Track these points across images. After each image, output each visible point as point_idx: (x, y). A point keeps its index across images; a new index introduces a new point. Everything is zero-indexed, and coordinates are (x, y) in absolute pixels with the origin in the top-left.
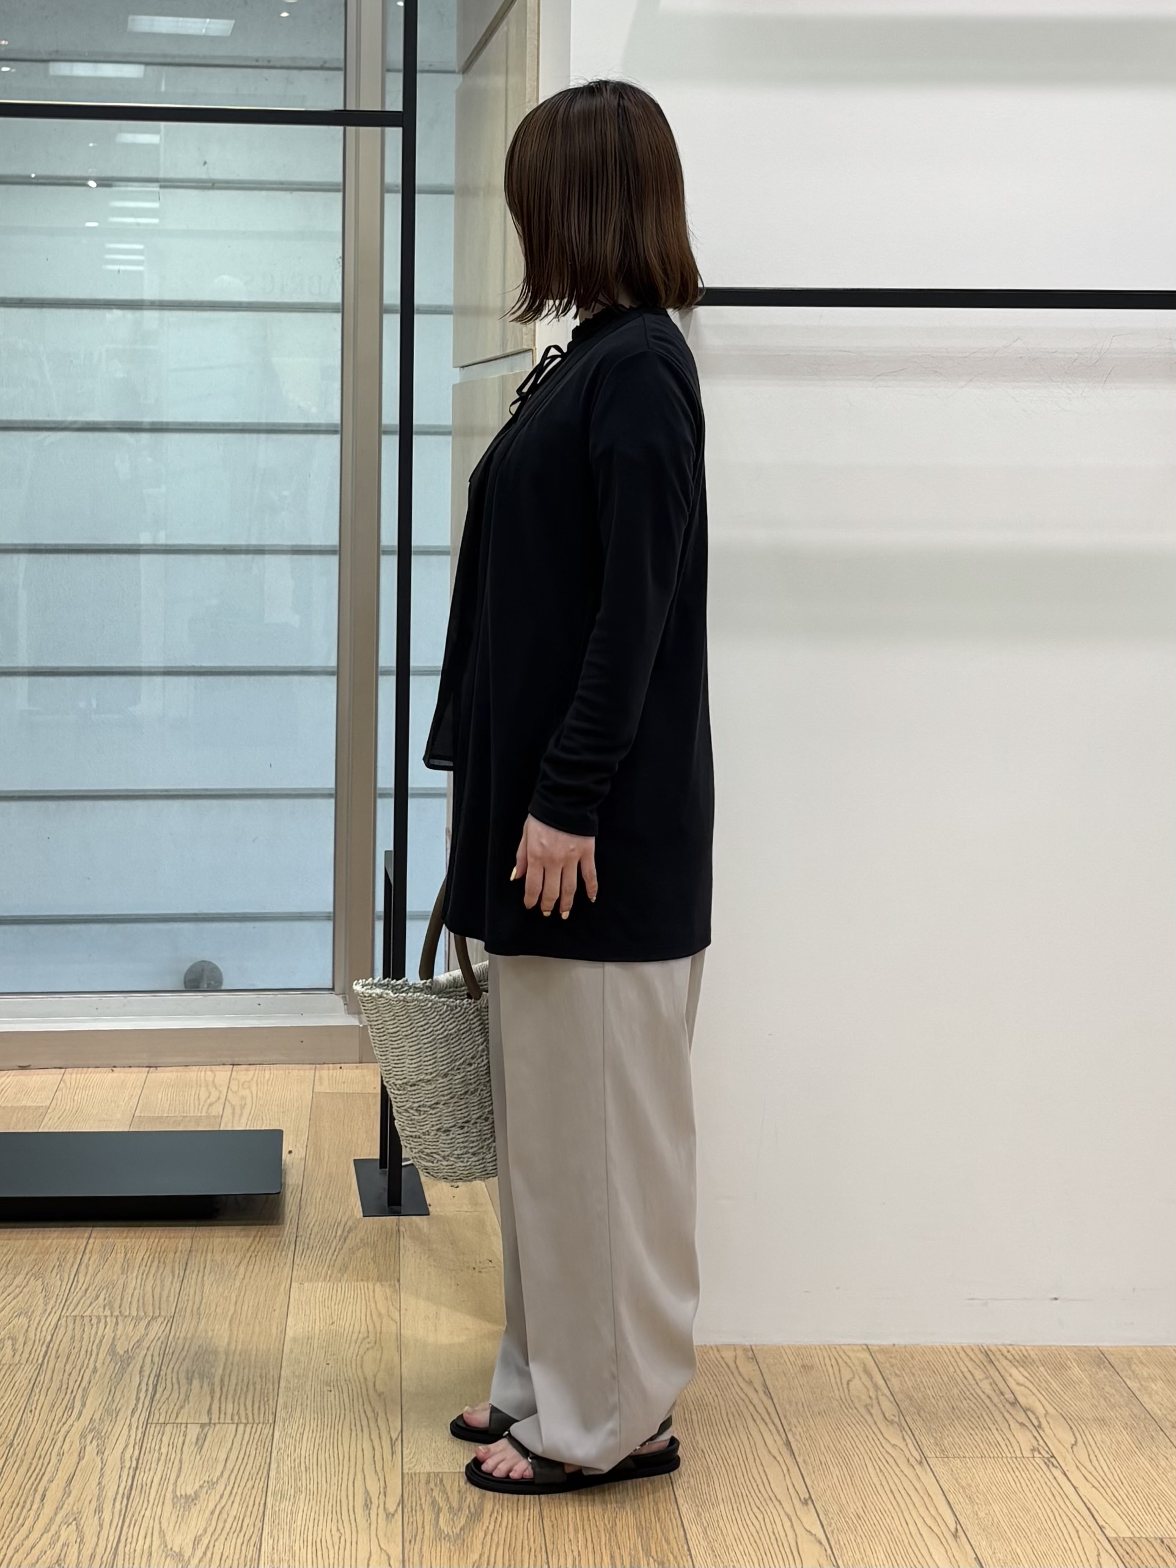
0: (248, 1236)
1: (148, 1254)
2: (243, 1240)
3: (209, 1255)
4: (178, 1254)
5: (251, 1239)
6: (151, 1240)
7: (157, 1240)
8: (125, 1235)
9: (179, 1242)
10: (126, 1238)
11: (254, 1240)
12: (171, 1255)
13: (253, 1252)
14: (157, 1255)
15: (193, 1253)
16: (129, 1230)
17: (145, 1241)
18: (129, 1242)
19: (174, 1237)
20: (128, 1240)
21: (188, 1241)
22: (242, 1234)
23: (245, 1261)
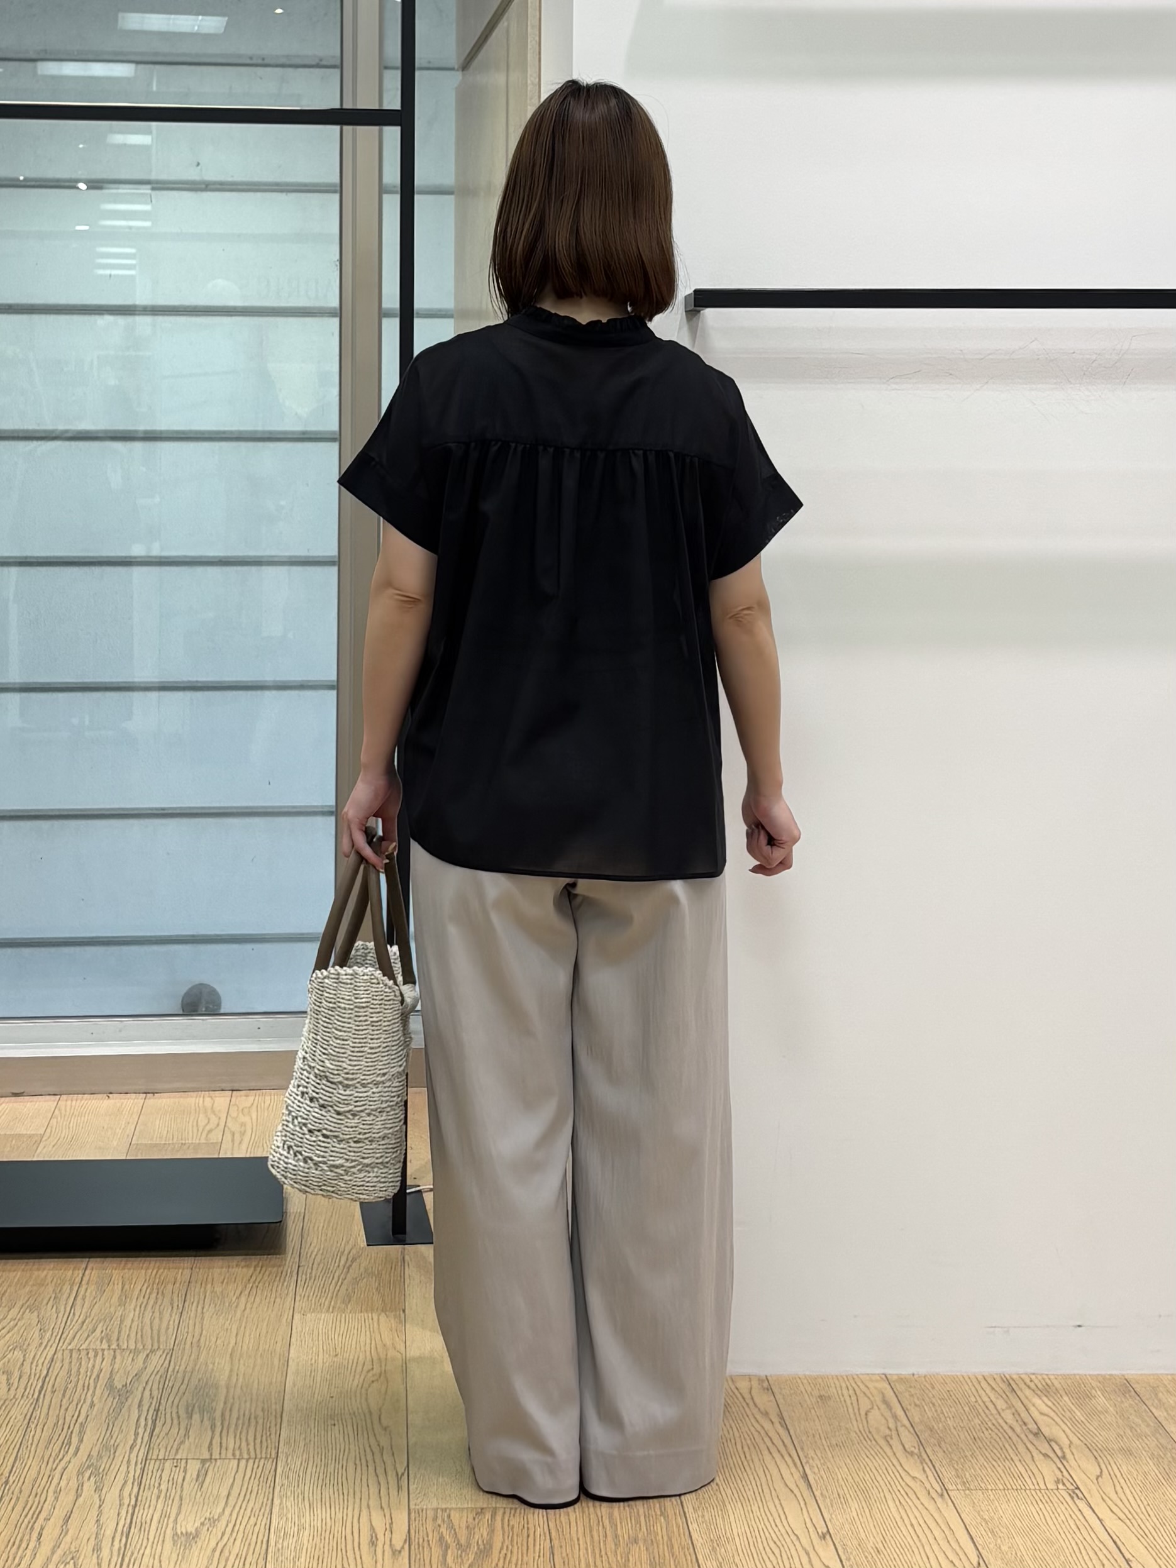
0: (248, 1266)
1: (146, 1285)
2: (245, 1270)
3: (209, 1286)
4: (177, 1285)
5: (252, 1269)
6: (150, 1271)
7: (155, 1271)
8: (122, 1265)
9: (177, 1273)
10: (124, 1269)
11: (255, 1270)
12: (170, 1287)
13: (254, 1282)
14: (155, 1286)
15: (192, 1285)
16: (127, 1261)
17: (143, 1272)
18: (127, 1273)
19: (172, 1268)
20: (126, 1271)
21: (187, 1272)
22: (243, 1264)
23: (247, 1292)
